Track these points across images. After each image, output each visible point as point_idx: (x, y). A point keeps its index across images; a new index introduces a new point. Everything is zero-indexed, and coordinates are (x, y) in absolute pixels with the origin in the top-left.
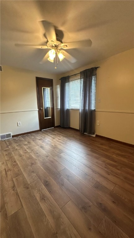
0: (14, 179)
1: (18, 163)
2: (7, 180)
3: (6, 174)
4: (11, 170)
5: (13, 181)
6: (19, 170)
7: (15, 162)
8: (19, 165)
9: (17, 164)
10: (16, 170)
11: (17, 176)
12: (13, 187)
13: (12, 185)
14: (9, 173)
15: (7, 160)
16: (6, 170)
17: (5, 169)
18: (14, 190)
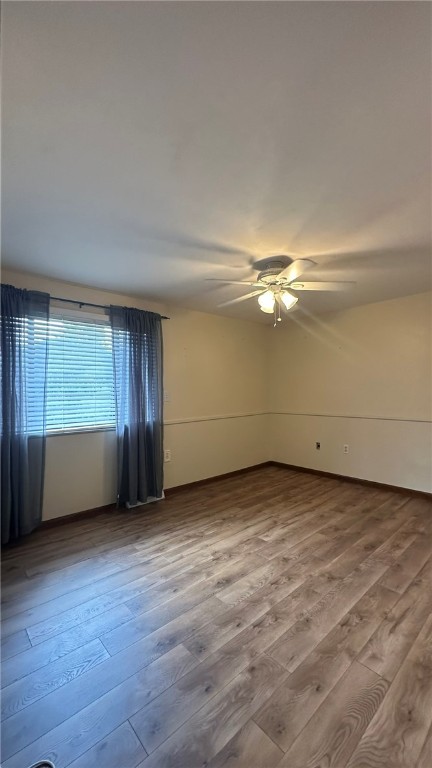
0: (401, 592)
1: (347, 610)
2: (414, 602)
3: (403, 616)
4: (386, 613)
5: (406, 592)
6: (371, 594)
7: (345, 624)
8: (353, 604)
9: (350, 613)
10: (374, 603)
11: (389, 590)
12: (416, 584)
13: (415, 588)
14: (396, 612)
15: (351, 656)
16: (391, 625)
17: (392, 631)
18: (420, 581)
